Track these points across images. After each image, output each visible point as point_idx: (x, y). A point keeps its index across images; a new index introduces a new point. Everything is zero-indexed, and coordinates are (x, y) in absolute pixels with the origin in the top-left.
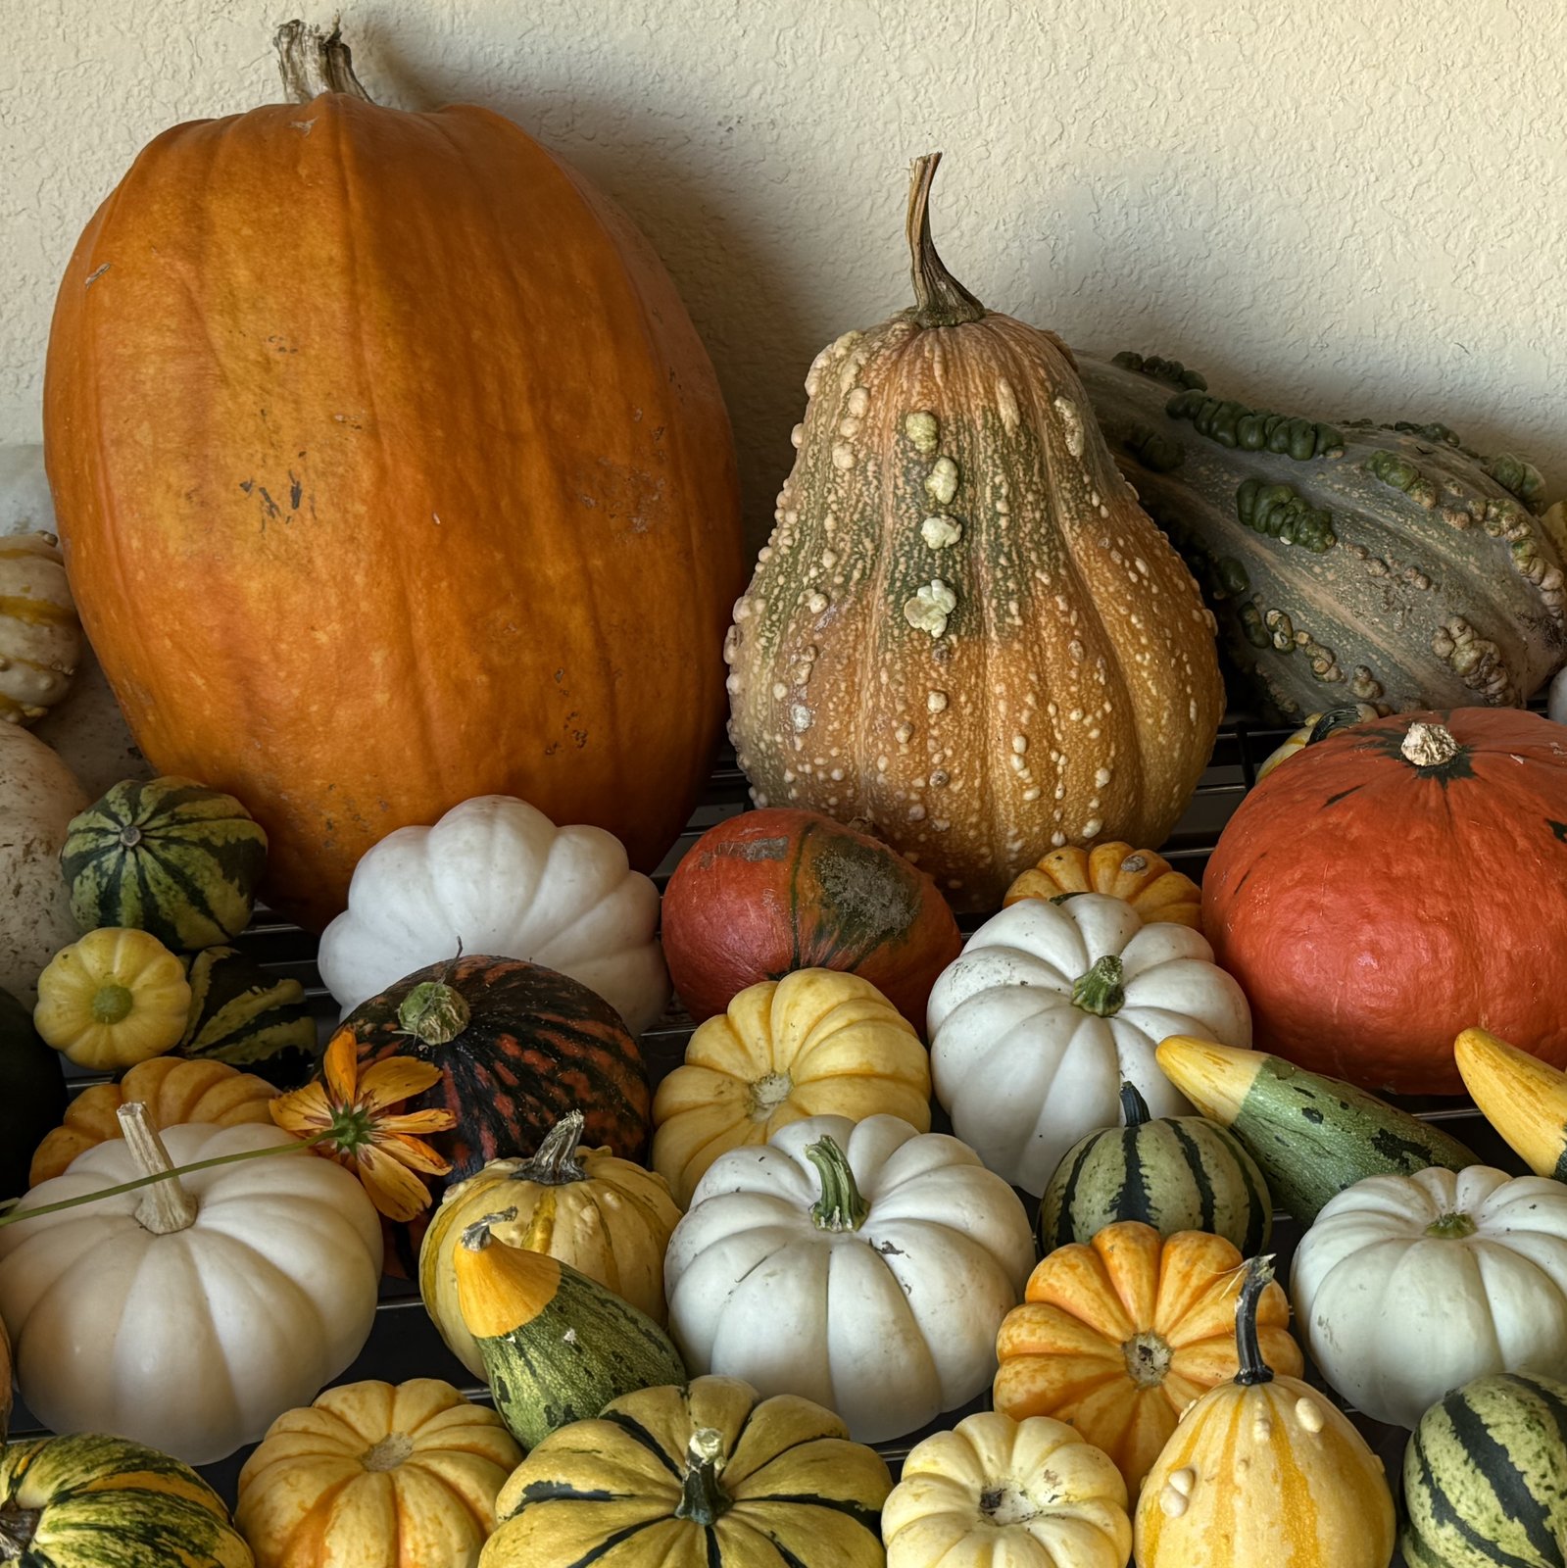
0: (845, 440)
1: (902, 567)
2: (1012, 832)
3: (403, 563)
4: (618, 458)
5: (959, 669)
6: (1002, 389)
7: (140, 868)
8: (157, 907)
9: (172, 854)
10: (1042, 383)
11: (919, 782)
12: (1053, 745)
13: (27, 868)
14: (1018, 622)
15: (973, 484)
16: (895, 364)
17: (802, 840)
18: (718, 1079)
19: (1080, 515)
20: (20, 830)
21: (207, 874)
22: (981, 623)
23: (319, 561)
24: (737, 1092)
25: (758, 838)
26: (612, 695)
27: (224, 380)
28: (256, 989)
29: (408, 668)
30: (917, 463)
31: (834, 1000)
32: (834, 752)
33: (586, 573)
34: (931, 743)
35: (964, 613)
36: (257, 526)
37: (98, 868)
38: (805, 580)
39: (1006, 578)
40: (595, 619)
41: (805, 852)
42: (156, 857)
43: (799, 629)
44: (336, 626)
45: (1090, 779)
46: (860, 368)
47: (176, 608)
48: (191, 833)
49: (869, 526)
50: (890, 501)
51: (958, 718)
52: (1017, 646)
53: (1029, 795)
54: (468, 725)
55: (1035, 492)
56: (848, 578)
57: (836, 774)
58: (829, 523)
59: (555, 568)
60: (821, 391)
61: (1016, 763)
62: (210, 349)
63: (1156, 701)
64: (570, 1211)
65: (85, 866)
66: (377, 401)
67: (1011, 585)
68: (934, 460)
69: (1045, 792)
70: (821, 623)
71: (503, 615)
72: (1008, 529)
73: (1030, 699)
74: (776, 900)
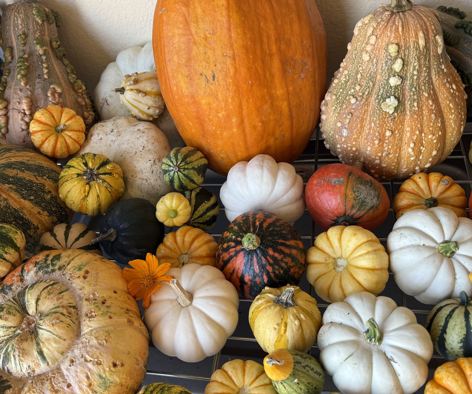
0: (367, 52)
1: (381, 92)
2: (405, 167)
3: (241, 95)
4: (298, 57)
5: (397, 123)
6: (421, 34)
7: (179, 176)
8: (183, 184)
9: (186, 172)
10: (433, 31)
11: (380, 154)
12: (422, 145)
13: (154, 166)
14: (417, 109)
15: (407, 66)
16: (386, 27)
17: (348, 178)
18: (325, 256)
19: (438, 72)
20: (152, 156)
21: (194, 176)
22: (404, 109)
23: (220, 95)
24: (331, 260)
25: (335, 177)
26: (292, 124)
27: (195, 43)
28: (206, 202)
29: (242, 122)
30: (391, 60)
31: (362, 241)
32: (354, 143)
33: (288, 92)
34: (385, 144)
35: (400, 107)
36: (204, 86)
37: (169, 174)
38: (349, 92)
39: (414, 95)
40: (289, 104)
41: (349, 183)
42: (182, 173)
43: (347, 107)
44: (224, 112)
45: (431, 153)
46: (374, 28)
47: (185, 106)
48: (190, 166)
49: (372, 79)
50: (380, 71)
51: (394, 138)
52: (415, 116)
53: (412, 159)
54: (256, 136)
55: (426, 67)
56: (363, 94)
57: (354, 149)
58: (359, 76)
59: (279, 92)
60: (359, 34)
61: (410, 150)
62: (192, 34)
63: (453, 129)
64: (291, 320)
65: (166, 173)
66: (235, 48)
67: (415, 97)
68: (396, 58)
69: (417, 157)
70: (354, 107)
71: (266, 107)
72: (417, 79)
73: (417, 132)
74: (341, 198)
